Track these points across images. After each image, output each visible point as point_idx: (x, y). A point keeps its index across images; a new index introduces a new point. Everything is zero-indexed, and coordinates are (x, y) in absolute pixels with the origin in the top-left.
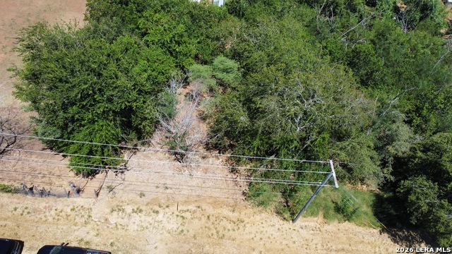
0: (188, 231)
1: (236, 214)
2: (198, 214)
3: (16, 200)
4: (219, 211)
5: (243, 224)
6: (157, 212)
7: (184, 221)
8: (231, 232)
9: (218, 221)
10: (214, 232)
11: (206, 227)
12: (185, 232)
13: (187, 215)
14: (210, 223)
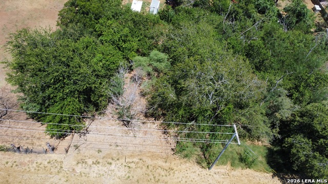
0: (133, 177)
1: (168, 164)
2: (140, 165)
3: (7, 156)
4: (155, 162)
5: (173, 171)
6: (111, 164)
7: (130, 170)
8: (164, 177)
9: (155, 170)
10: (152, 177)
11: (146, 174)
12: (131, 178)
13: (132, 165)
14: (149, 171)
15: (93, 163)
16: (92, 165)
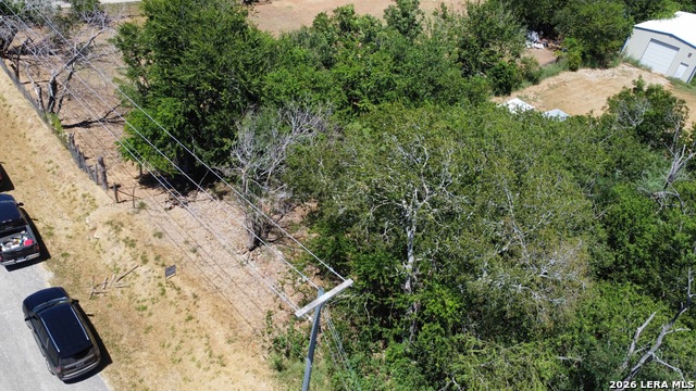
0: (150, 314)
1: (228, 348)
2: (183, 304)
4: (212, 322)
5: (220, 368)
6: (145, 261)
7: (160, 297)
8: (194, 365)
9: (194, 335)
10: (175, 343)
11: (173, 328)
12: (146, 313)
13: (171, 294)
14: (183, 328)
15: (126, 241)
16: (121, 242)
